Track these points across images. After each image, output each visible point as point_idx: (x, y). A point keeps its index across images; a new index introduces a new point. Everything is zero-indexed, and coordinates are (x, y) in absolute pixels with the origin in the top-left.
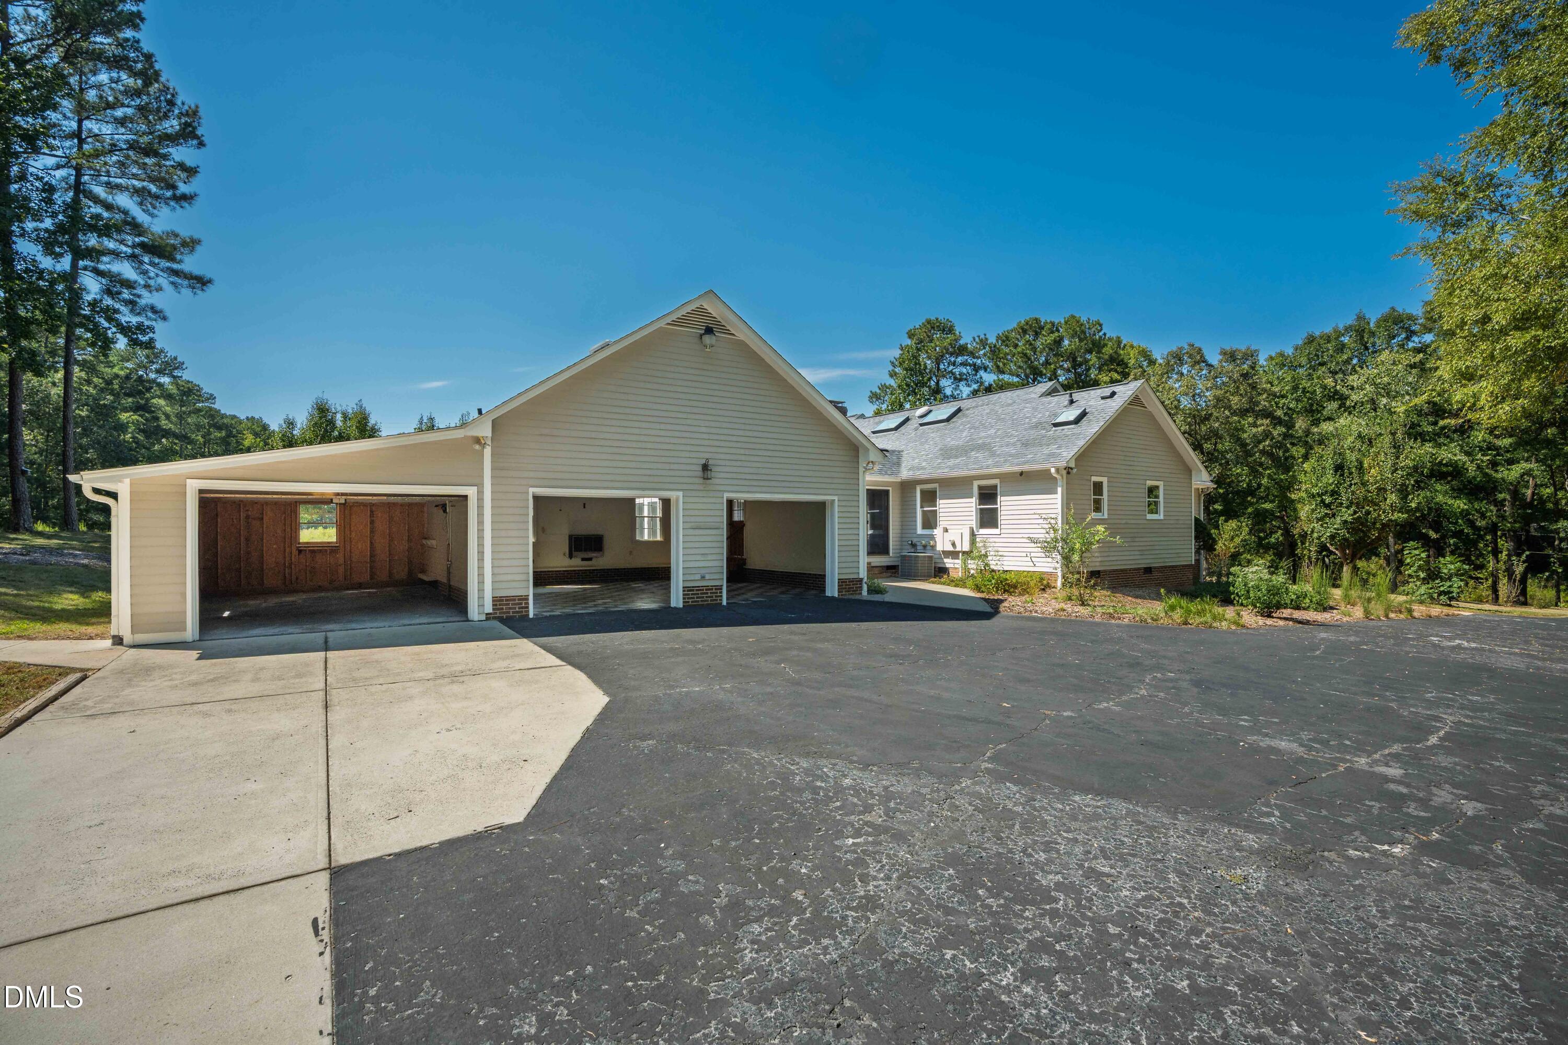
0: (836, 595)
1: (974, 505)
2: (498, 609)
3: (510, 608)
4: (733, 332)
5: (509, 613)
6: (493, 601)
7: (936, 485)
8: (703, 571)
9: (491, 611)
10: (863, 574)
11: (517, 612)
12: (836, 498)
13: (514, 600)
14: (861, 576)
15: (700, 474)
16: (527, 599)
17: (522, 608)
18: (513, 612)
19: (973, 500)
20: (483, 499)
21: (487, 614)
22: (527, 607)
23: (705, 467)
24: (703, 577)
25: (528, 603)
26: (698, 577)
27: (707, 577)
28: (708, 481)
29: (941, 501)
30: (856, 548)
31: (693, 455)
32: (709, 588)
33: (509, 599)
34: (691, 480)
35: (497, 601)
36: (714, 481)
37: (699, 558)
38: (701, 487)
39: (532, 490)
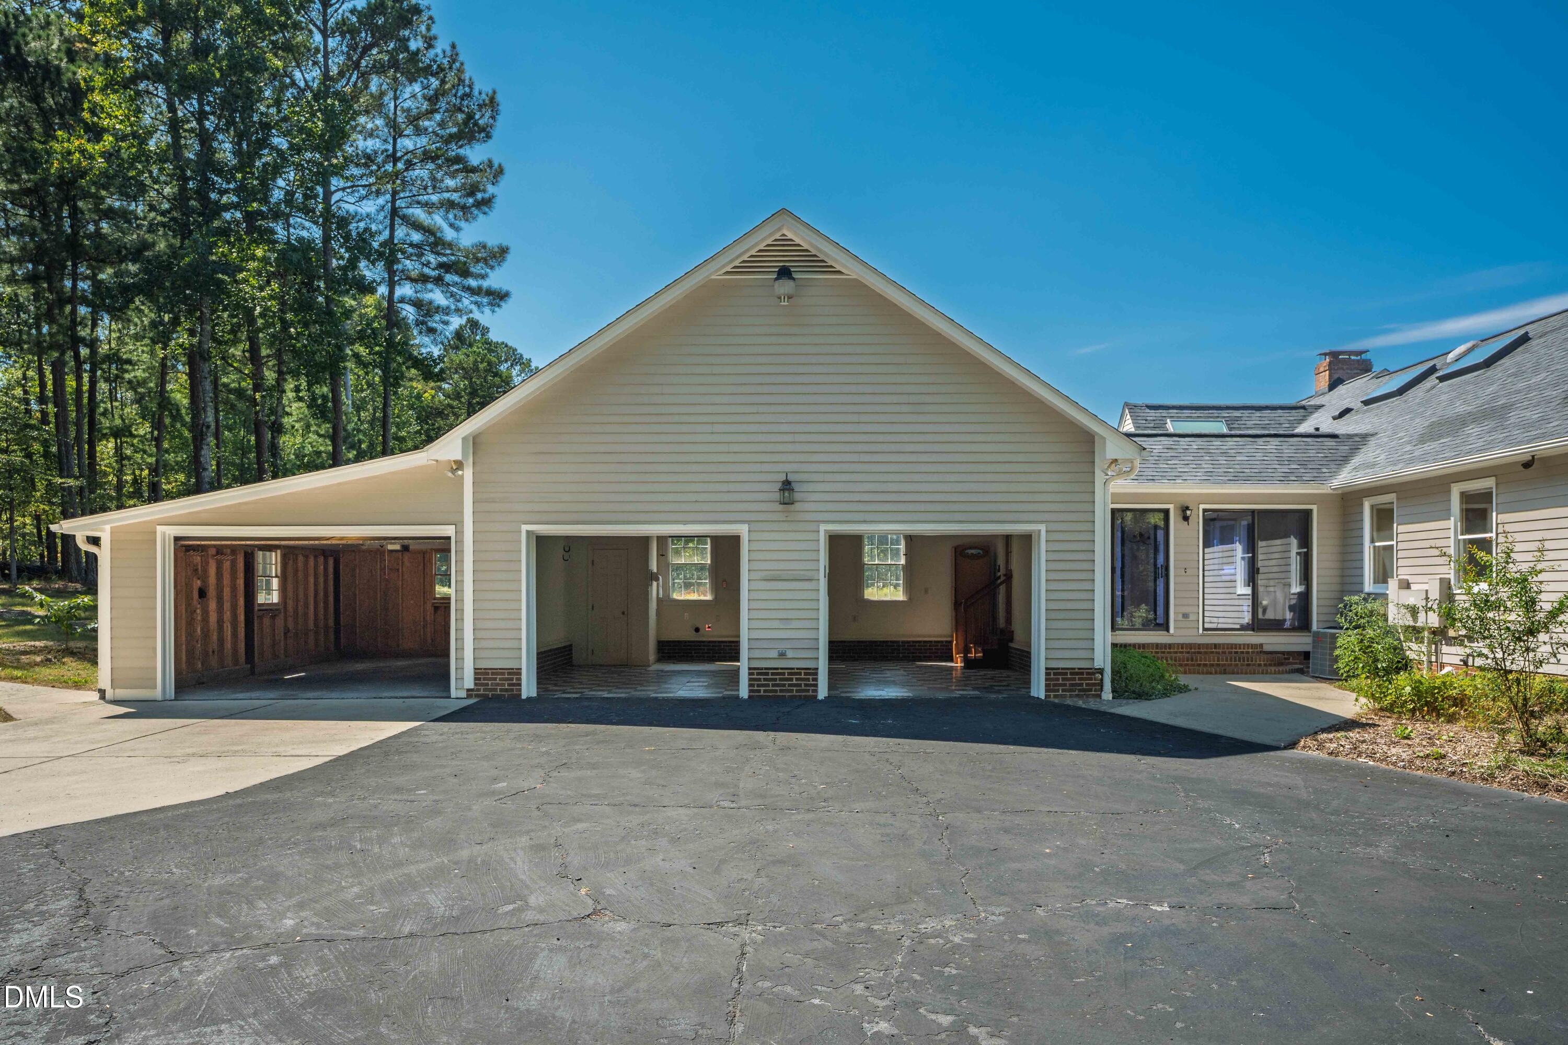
0: (1043, 698)
1: (1451, 533)
2: (482, 685)
3: (498, 685)
4: (838, 268)
5: (495, 690)
6: (475, 673)
7: (1391, 497)
8: (782, 646)
9: (472, 686)
10: (1102, 658)
11: (506, 690)
12: (1043, 528)
13: (503, 674)
14: (1098, 664)
15: (777, 496)
16: (520, 674)
17: (513, 685)
18: (501, 690)
19: (1451, 523)
20: (462, 541)
21: (468, 690)
22: (520, 685)
23: (787, 486)
24: (782, 655)
25: (520, 679)
26: (774, 654)
27: (790, 654)
28: (792, 507)
29: (1402, 528)
30: (1087, 615)
31: (766, 467)
32: (793, 672)
33: (496, 672)
34: (764, 507)
35: (479, 674)
36: (797, 506)
37: (776, 624)
38: (781, 517)
39: (525, 528)
